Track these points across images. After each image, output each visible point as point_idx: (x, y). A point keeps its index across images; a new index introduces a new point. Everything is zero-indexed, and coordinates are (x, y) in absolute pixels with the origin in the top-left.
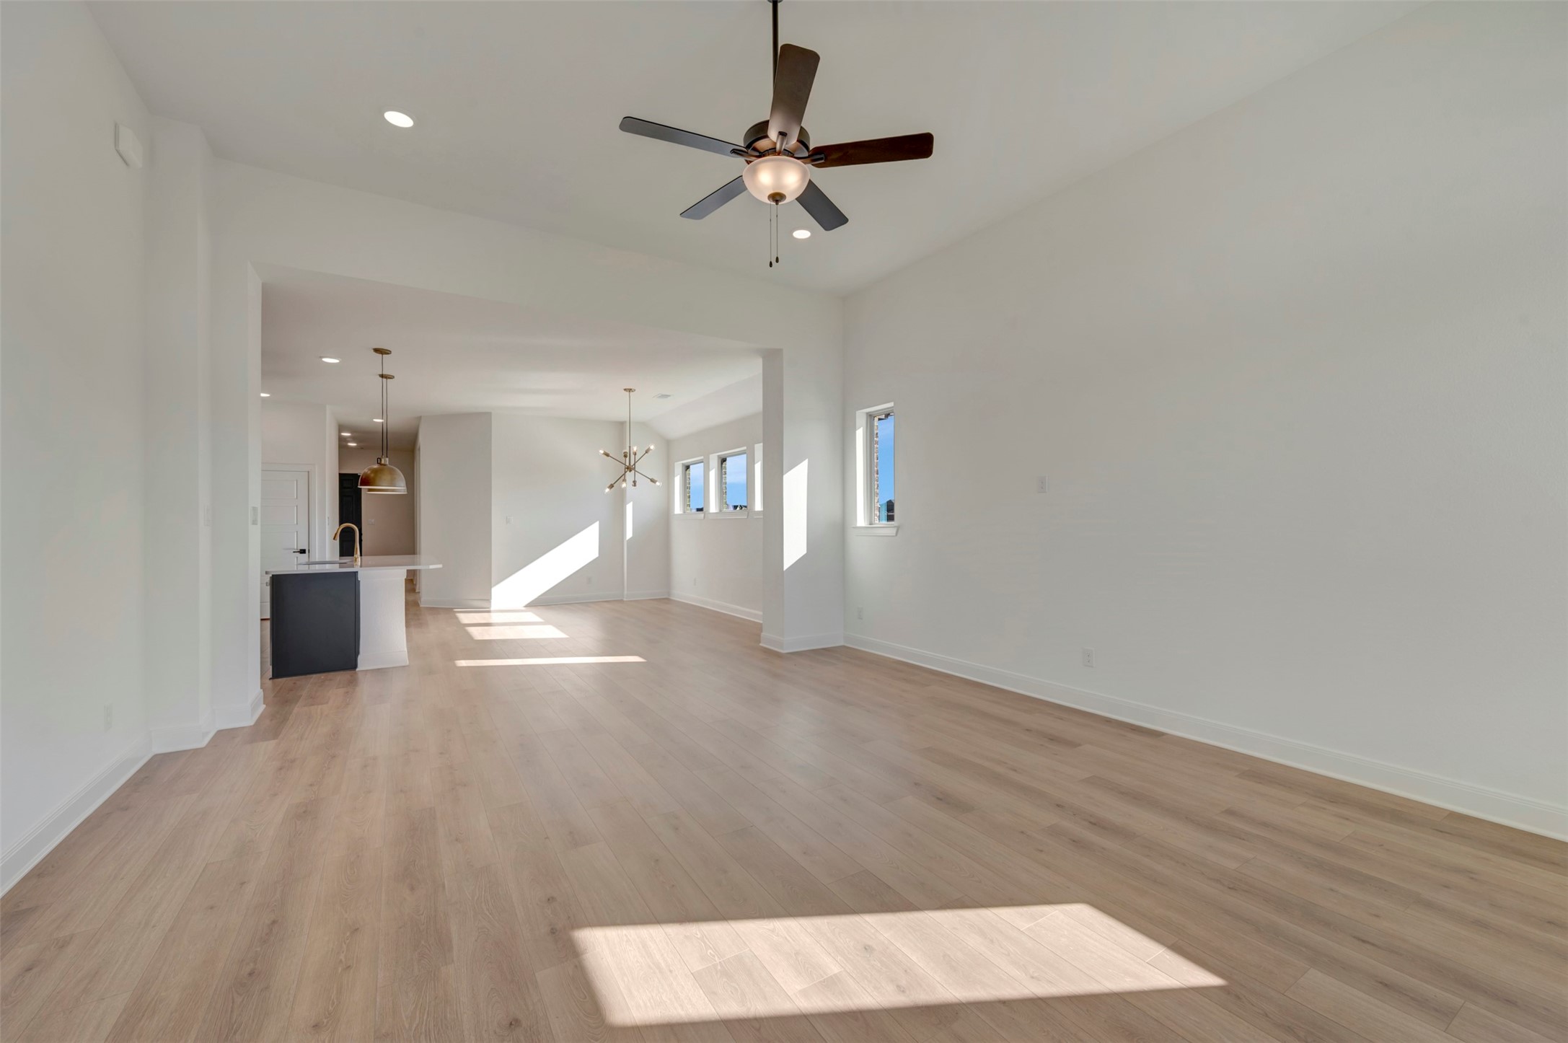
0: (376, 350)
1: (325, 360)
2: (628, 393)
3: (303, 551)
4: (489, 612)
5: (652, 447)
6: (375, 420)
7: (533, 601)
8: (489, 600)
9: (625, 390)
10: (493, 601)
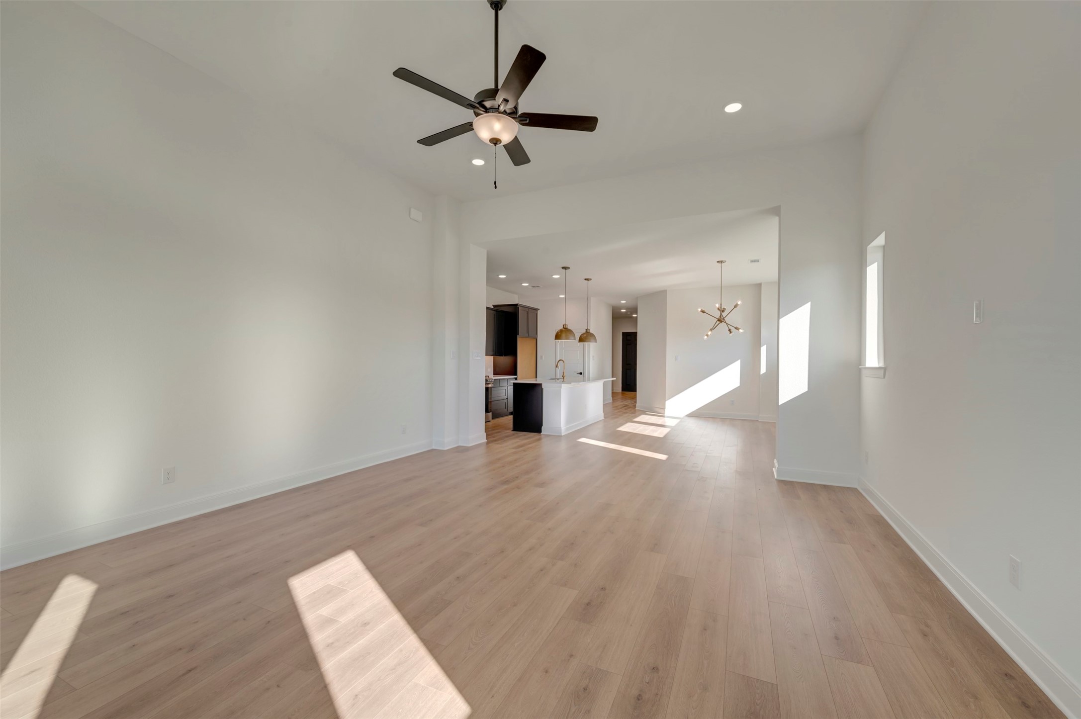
0: (563, 268)
1: (554, 276)
2: (720, 264)
3: (581, 374)
4: (664, 416)
5: (739, 303)
6: (622, 302)
7: (691, 413)
8: (664, 409)
9: (718, 262)
10: (666, 410)
